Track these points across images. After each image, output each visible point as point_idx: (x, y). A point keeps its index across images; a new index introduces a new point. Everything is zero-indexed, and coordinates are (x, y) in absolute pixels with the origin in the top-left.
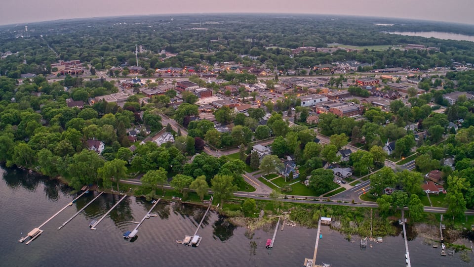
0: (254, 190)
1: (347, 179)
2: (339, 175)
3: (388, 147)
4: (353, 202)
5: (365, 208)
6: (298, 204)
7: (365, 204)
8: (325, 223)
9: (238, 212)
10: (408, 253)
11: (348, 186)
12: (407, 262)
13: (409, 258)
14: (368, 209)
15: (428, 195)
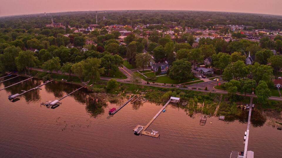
0: (126, 78)
1: (208, 76)
2: (202, 72)
3: (250, 58)
4: (206, 89)
5: (216, 94)
6: (156, 88)
7: (217, 91)
8: (174, 101)
9: (102, 89)
10: (248, 131)
11: (206, 80)
12: (245, 138)
13: (248, 136)
14: (219, 95)
15: (279, 89)
